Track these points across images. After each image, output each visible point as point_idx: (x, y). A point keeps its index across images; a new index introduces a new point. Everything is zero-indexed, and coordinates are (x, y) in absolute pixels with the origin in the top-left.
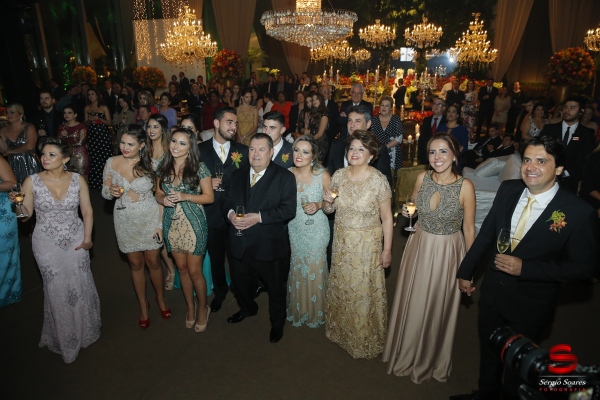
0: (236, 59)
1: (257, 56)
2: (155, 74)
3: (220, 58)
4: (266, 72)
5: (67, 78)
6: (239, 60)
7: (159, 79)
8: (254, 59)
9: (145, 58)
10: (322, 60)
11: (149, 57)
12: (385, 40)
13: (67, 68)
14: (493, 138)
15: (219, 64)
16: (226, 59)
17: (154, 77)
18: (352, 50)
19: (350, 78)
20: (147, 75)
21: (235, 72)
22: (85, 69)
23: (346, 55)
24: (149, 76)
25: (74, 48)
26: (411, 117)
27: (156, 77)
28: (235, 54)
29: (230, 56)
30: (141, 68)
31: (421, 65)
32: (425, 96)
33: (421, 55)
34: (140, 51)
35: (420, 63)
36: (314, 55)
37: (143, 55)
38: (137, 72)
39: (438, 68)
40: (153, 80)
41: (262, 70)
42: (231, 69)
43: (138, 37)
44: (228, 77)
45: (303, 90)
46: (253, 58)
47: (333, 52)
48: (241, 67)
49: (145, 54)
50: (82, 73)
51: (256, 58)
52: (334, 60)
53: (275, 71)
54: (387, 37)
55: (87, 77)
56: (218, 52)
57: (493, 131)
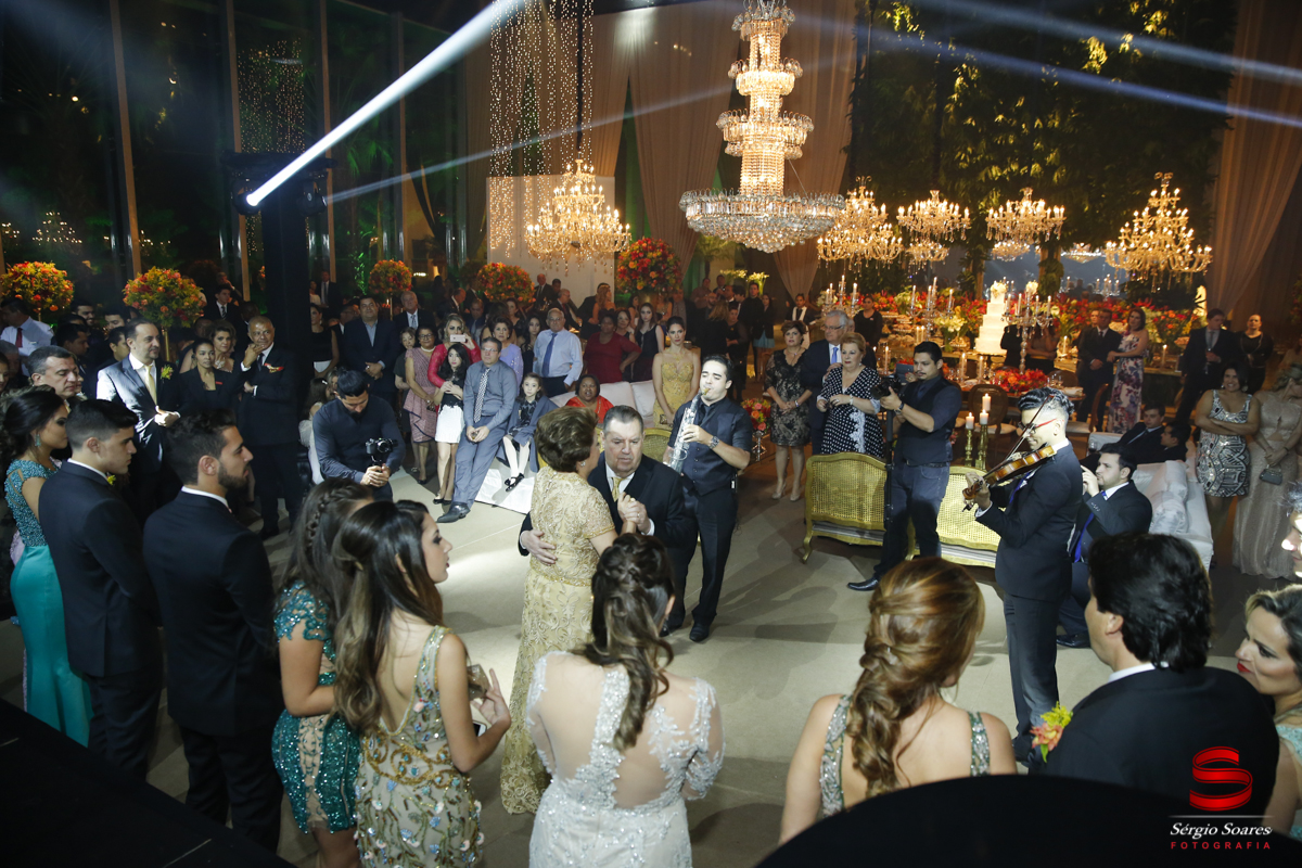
0: (664, 256)
1: (721, 246)
2: (514, 279)
3: (635, 254)
4: (740, 278)
5: (359, 278)
6: (670, 258)
7: (521, 287)
8: (714, 253)
9: (503, 245)
10: (839, 261)
11: (511, 245)
12: (949, 229)
13: (362, 260)
14: (1150, 430)
15: (633, 265)
16: (645, 256)
17: (512, 284)
18: (902, 243)
19: (896, 299)
20: (501, 279)
21: (662, 280)
22: (394, 266)
23: (888, 253)
24: (504, 282)
25: (379, 220)
26: (997, 380)
27: (516, 284)
28: (663, 247)
29: (653, 250)
30: (493, 265)
31: (1050, 275)
32: (1028, 340)
33: (1051, 255)
34: (495, 232)
35: (1048, 271)
36: (825, 252)
37: (499, 240)
38: (484, 273)
39: (1102, 281)
40: (510, 290)
41: (730, 275)
42: (653, 275)
43: (495, 206)
44: (646, 290)
45: (802, 318)
46: (713, 251)
47: (863, 246)
48: (674, 272)
49: (503, 238)
50: (387, 272)
51: (718, 250)
52: (864, 261)
53: (757, 276)
54: (953, 224)
55: (394, 279)
56: (631, 243)
57: (1153, 416)
